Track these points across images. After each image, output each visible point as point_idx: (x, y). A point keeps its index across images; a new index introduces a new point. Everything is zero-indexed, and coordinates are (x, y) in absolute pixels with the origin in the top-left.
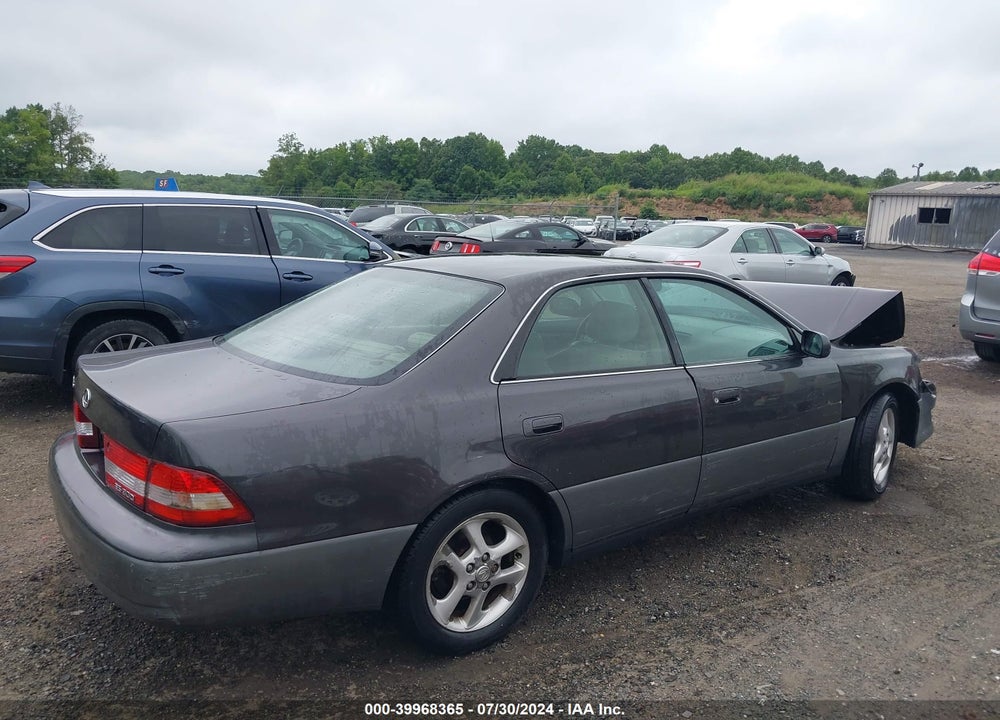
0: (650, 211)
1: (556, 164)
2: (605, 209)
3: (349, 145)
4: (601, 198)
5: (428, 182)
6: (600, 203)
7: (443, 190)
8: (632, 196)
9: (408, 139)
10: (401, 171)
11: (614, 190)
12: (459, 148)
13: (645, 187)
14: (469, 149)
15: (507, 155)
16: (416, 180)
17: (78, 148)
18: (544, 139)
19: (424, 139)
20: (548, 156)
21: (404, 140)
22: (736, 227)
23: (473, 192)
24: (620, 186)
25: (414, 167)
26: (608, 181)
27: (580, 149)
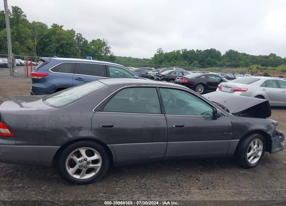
0: (267, 74)
1: (237, 58)
2: (251, 72)
3: (176, 51)
4: (250, 69)
5: (197, 62)
6: (250, 70)
7: (201, 64)
8: (261, 69)
9: (193, 50)
10: (189, 59)
11: (255, 67)
12: (207, 52)
13: (266, 66)
14: (210, 53)
15: (222, 55)
16: (194, 61)
17: (107, 50)
18: (234, 51)
19: (197, 50)
20: (235, 56)
21: (191, 50)
22: (264, 79)
23: (210, 65)
24: (257, 66)
25: (193, 58)
26: (254, 64)
27: (245, 54)
